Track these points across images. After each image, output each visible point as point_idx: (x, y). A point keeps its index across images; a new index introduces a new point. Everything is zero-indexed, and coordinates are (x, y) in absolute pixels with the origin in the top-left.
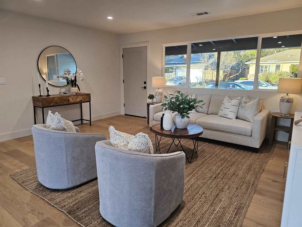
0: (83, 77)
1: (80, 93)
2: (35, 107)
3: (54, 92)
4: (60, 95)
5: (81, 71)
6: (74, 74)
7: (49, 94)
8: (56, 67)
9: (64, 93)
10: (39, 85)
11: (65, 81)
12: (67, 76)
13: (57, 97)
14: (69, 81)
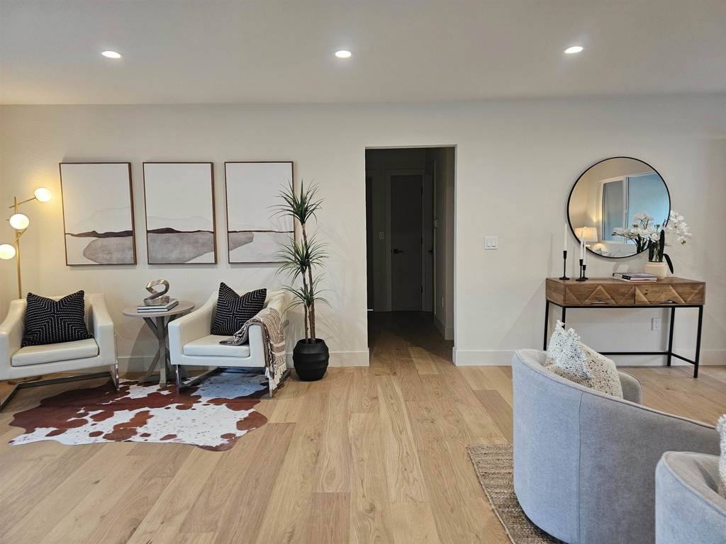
0: (686, 234)
1: (672, 279)
2: (550, 304)
3: (599, 271)
4: (614, 280)
5: (681, 218)
6: (658, 226)
7: (586, 276)
8: (624, 207)
9: (624, 277)
10: (565, 253)
11: (633, 243)
12: (640, 231)
13: (602, 285)
14: (644, 244)
